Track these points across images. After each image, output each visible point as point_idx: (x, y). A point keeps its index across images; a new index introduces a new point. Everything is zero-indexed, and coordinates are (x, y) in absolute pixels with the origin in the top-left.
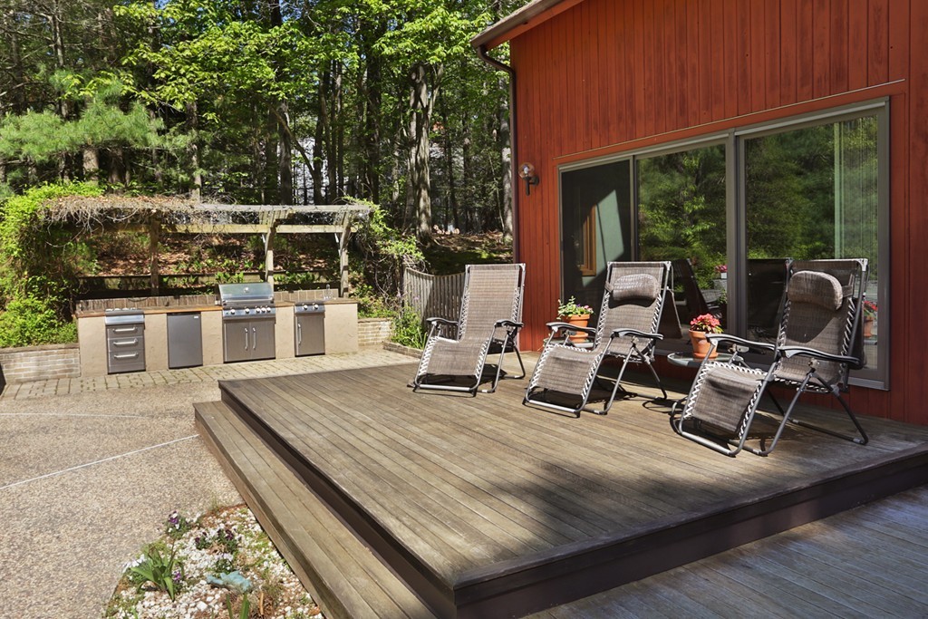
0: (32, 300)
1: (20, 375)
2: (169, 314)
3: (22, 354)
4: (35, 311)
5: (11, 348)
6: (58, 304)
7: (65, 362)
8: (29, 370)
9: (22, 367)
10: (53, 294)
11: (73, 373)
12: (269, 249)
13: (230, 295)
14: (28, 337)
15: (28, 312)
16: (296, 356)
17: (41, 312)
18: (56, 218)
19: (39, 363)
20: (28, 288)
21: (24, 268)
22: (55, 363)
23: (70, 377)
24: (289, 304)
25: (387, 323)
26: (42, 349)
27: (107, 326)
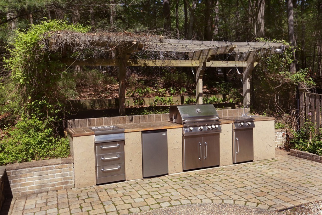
0: (35, 121)
1: (25, 189)
2: (142, 131)
3: (27, 170)
4: (37, 130)
5: (17, 165)
6: (55, 123)
7: (62, 175)
8: (33, 183)
9: (27, 182)
10: (51, 115)
11: (68, 185)
12: (200, 77)
13: (187, 115)
14: (32, 154)
15: (31, 131)
16: (234, 163)
17: (42, 131)
18: (55, 47)
19: (41, 177)
20: (31, 110)
21: (28, 94)
22: (54, 177)
23: (66, 188)
24: (229, 121)
25: (281, 133)
26: (43, 165)
27: (96, 144)
